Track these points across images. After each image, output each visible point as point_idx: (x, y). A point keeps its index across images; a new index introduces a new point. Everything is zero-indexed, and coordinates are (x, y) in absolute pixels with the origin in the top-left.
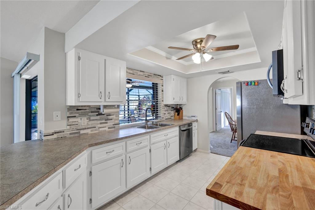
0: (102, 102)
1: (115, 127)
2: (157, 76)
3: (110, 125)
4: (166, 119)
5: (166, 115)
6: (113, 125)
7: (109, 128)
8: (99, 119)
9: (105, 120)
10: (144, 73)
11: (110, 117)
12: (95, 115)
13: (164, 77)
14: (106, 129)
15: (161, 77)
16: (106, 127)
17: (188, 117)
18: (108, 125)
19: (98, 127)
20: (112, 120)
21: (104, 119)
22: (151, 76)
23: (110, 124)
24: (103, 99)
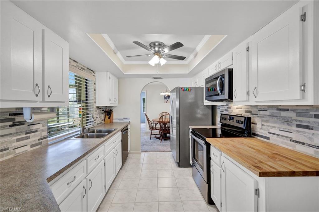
0: (38, 101)
1: (41, 142)
2: (90, 71)
3: (34, 141)
4: (98, 124)
5: (98, 119)
6: (39, 139)
7: (32, 146)
8: (14, 133)
9: (26, 134)
10: (77, 64)
11: (35, 127)
12: (7, 126)
13: (96, 73)
14: (28, 148)
15: (94, 73)
16: (27, 145)
17: (120, 119)
18: (30, 142)
19: (12, 147)
20: (36, 131)
21: (24, 131)
22: (84, 70)
23: (34, 139)
24: (40, 98)
